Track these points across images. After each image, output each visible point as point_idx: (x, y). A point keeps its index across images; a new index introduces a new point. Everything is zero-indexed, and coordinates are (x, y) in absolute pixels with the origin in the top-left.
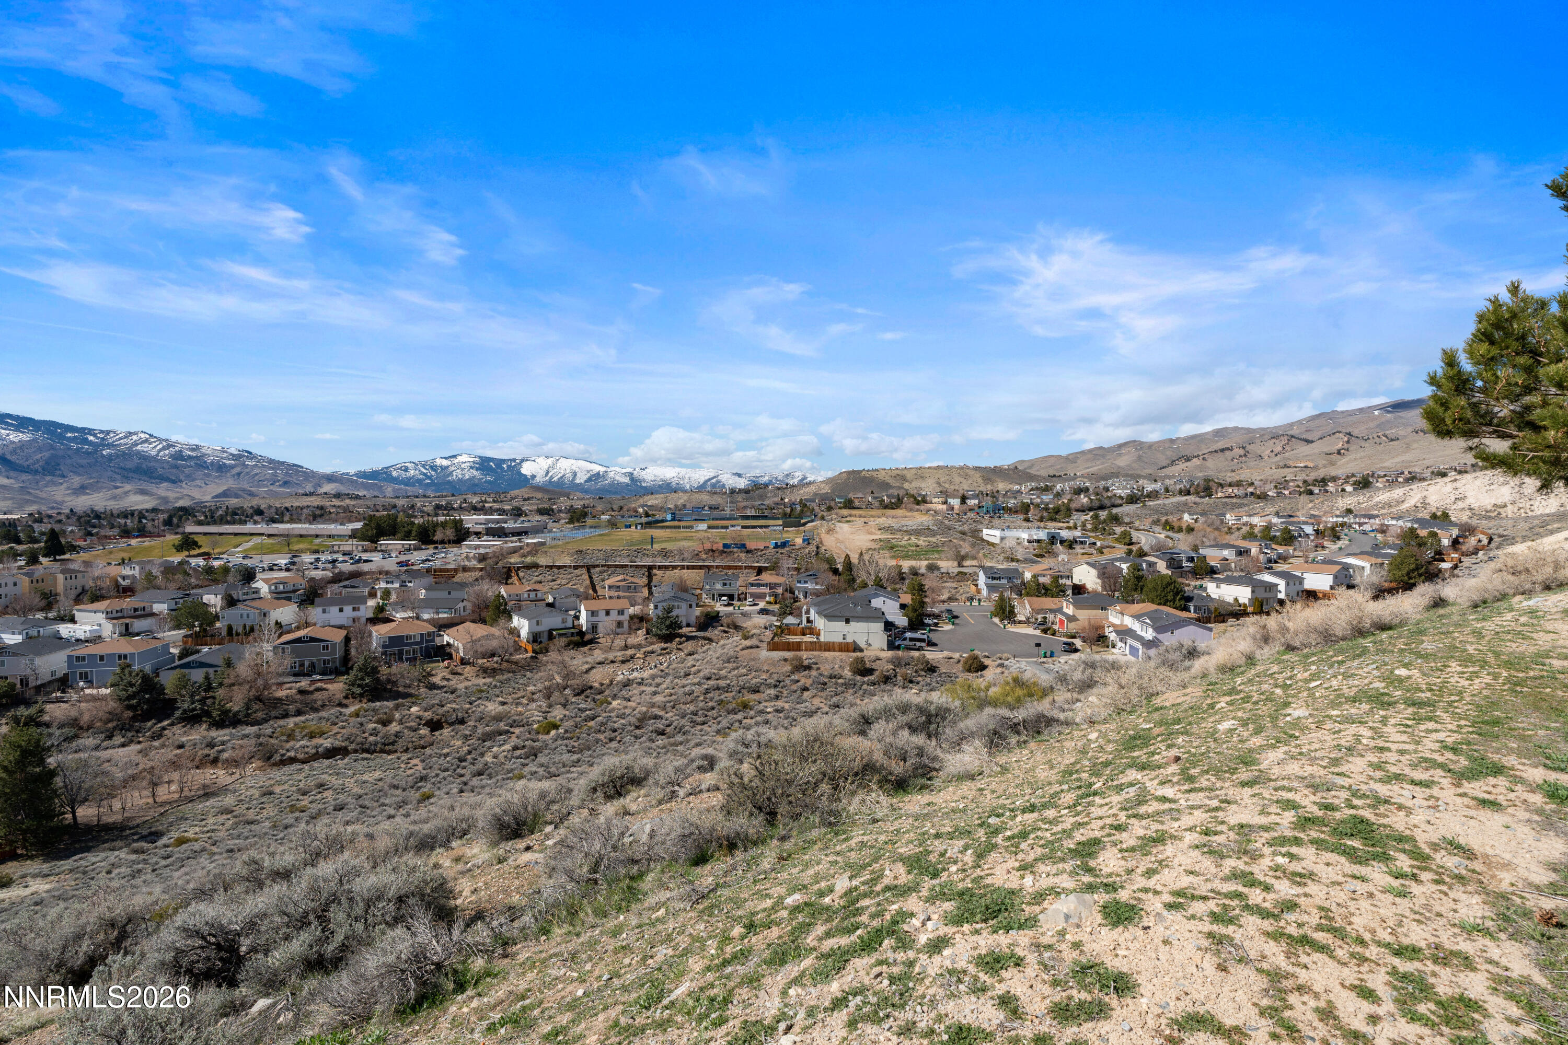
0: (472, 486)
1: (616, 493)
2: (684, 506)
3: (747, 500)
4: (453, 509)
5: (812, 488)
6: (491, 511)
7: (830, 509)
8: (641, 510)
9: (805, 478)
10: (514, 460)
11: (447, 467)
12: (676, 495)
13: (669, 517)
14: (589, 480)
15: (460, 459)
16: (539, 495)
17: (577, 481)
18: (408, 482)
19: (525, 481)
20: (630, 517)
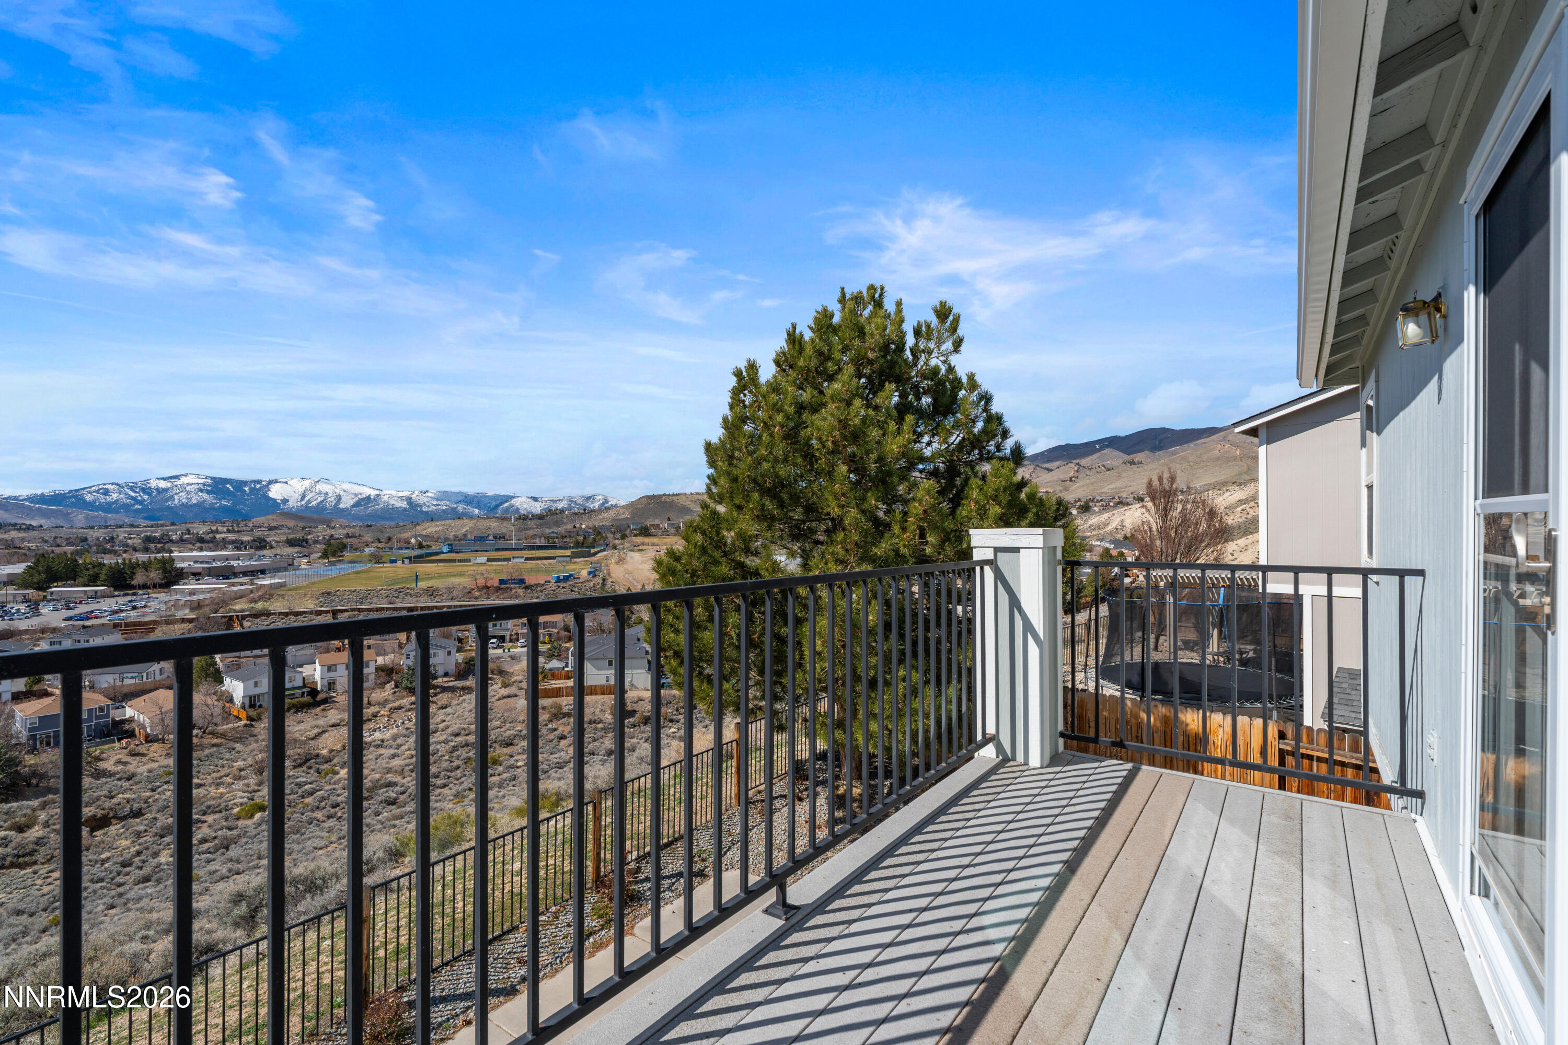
0: (200, 512)
1: (391, 519)
2: (465, 535)
3: (541, 526)
4: (172, 541)
5: (611, 513)
6: (223, 545)
7: (624, 537)
8: (413, 541)
9: (606, 501)
10: (259, 482)
11: (166, 490)
12: (460, 522)
13: (445, 549)
14: (357, 504)
15: (184, 480)
16: (291, 523)
17: (342, 506)
18: (108, 508)
19: (273, 506)
20: (401, 549)
